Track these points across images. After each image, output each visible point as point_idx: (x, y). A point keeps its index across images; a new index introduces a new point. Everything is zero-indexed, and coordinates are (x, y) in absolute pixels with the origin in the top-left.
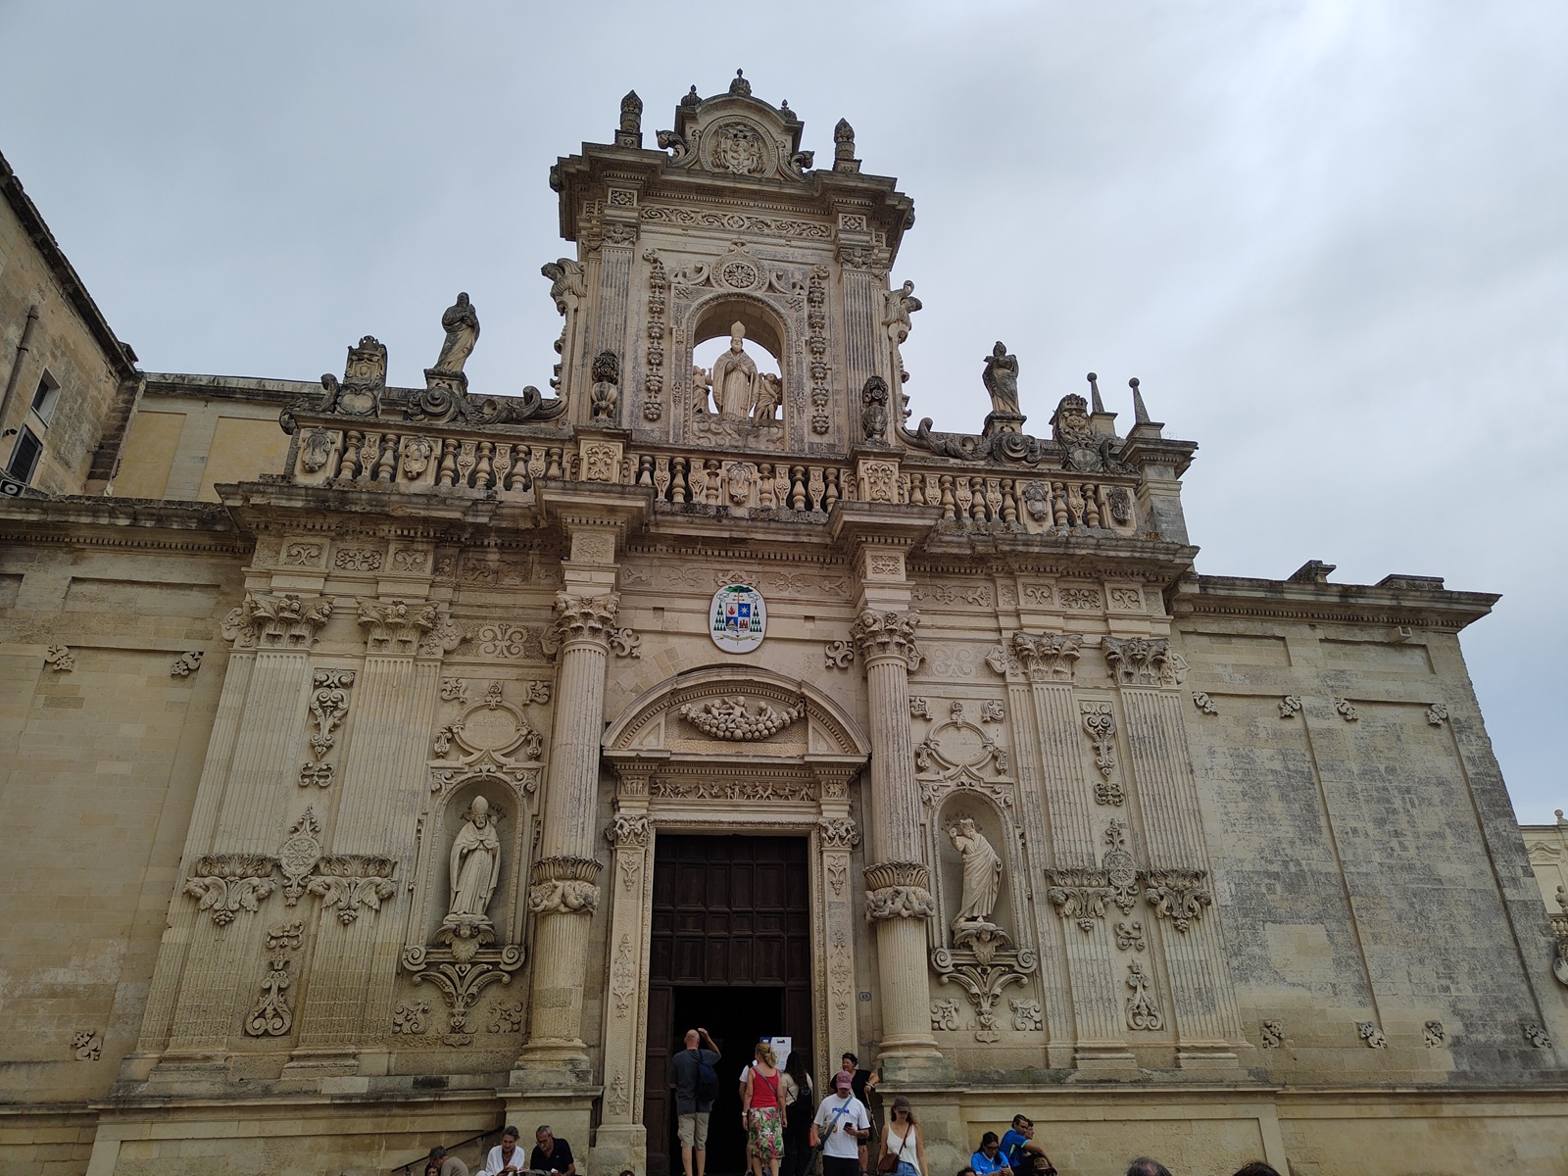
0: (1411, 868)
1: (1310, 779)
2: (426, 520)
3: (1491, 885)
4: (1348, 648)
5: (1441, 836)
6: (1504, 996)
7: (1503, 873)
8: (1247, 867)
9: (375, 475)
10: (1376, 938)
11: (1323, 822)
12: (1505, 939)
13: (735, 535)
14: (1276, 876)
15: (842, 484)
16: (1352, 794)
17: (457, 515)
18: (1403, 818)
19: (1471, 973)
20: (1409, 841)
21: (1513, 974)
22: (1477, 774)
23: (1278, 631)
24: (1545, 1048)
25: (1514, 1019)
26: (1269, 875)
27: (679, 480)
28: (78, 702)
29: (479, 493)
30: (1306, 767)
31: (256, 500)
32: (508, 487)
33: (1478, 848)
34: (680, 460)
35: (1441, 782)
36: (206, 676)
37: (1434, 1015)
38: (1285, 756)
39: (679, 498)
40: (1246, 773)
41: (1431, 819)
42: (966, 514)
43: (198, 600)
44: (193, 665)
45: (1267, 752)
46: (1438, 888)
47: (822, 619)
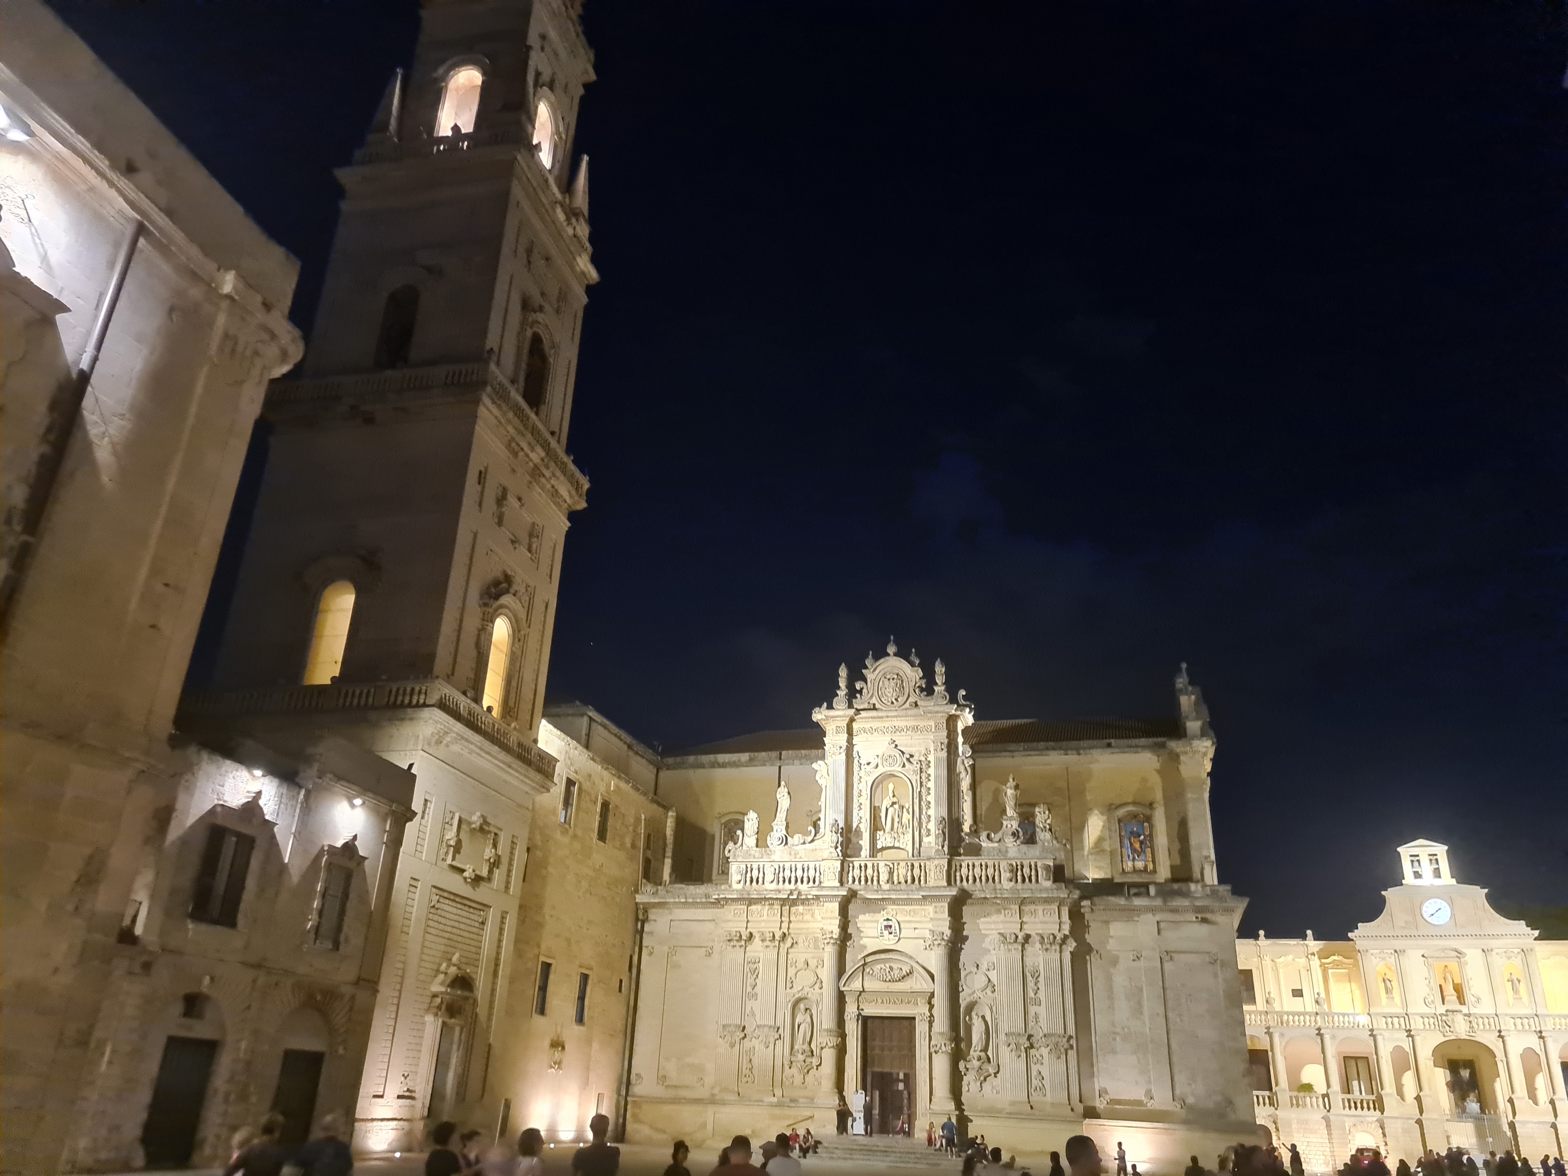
2: (777, 899)
3: (1222, 1039)
4: (1173, 926)
7: (1230, 1035)
9: (757, 882)
10: (1159, 1062)
11: (1144, 1009)
13: (884, 897)
15: (927, 871)
17: (786, 896)
19: (1203, 1078)
23: (1134, 917)
25: (1220, 1098)
26: (1113, 1032)
28: (679, 967)
29: (792, 886)
30: (1140, 984)
31: (721, 896)
32: (802, 882)
33: (1221, 1022)
34: (863, 865)
35: (1209, 991)
36: (716, 955)
38: (1129, 978)
39: (863, 882)
40: (1111, 986)
41: (1199, 1008)
42: (978, 880)
44: (711, 951)
45: (1121, 976)
47: (921, 928)
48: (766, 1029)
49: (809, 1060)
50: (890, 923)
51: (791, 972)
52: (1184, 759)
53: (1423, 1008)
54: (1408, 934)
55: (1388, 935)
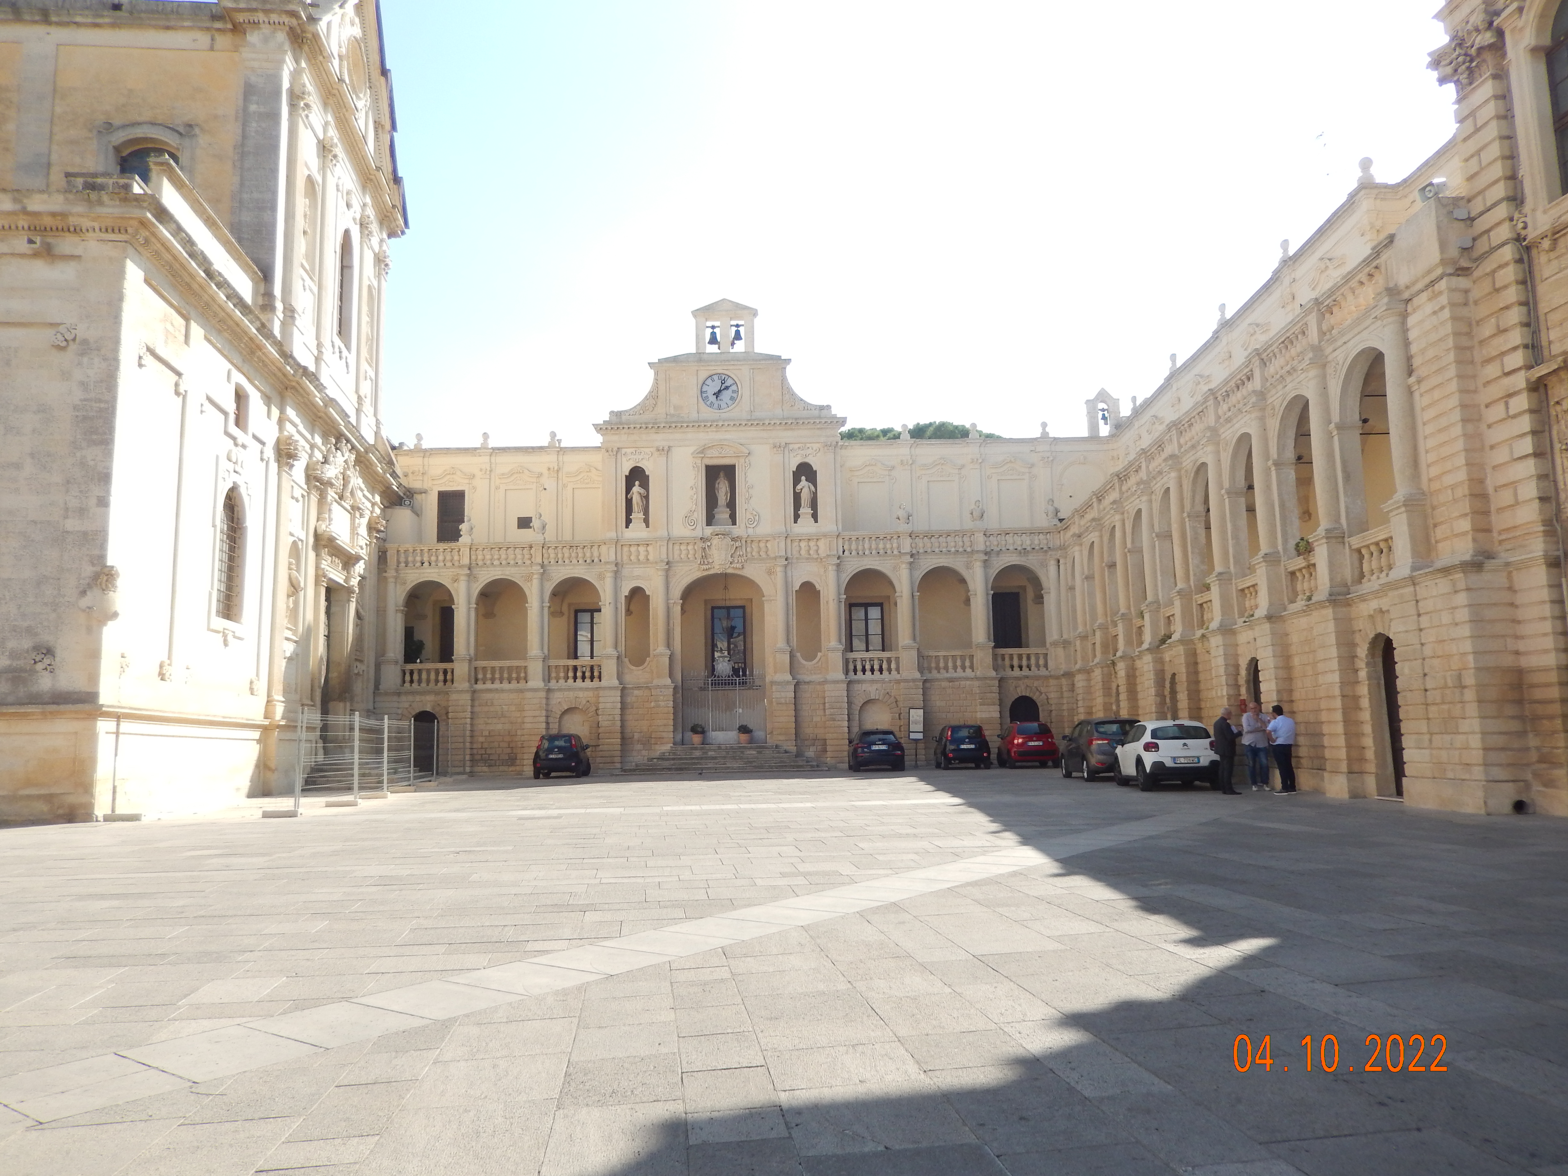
6: (26, 624)
21: (46, 604)
22: (85, 400)
24: (45, 673)
25: (27, 643)
52: (253, 37)
53: (680, 530)
54: (674, 424)
55: (646, 427)
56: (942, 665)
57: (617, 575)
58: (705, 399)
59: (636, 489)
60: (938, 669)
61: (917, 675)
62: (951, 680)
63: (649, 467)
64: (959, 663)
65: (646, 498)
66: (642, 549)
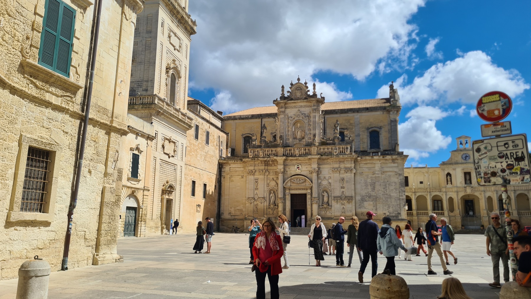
0: (387, 194)
1: (375, 183)
2: (263, 160)
3: (398, 196)
4: (385, 164)
5: (393, 190)
7: (401, 195)
8: (363, 195)
9: (257, 155)
10: (379, 203)
11: (375, 189)
12: (399, 203)
13: (297, 159)
14: (367, 196)
15: (310, 150)
16: (380, 185)
17: (266, 159)
18: (388, 188)
19: (392, 207)
20: (388, 191)
23: (374, 162)
25: (397, 213)
26: (366, 196)
27: (290, 152)
28: (233, 181)
30: (374, 182)
32: (271, 155)
33: (398, 191)
35: (395, 183)
36: (244, 178)
37: (385, 212)
38: (372, 180)
39: (290, 154)
40: (366, 183)
41: (392, 188)
43: (242, 169)
44: (243, 176)
45: (369, 180)
46: (390, 197)
48: (261, 198)
49: (275, 207)
50: (299, 166)
51: (268, 181)
52: (391, 113)
53: (459, 185)
54: (457, 163)
55: (450, 164)
56: (523, 214)
57: (446, 195)
58: (463, 158)
59: (449, 177)
60: (522, 215)
61: (517, 216)
62: (525, 217)
63: (451, 172)
64: (527, 213)
65: (451, 179)
66: (451, 189)
